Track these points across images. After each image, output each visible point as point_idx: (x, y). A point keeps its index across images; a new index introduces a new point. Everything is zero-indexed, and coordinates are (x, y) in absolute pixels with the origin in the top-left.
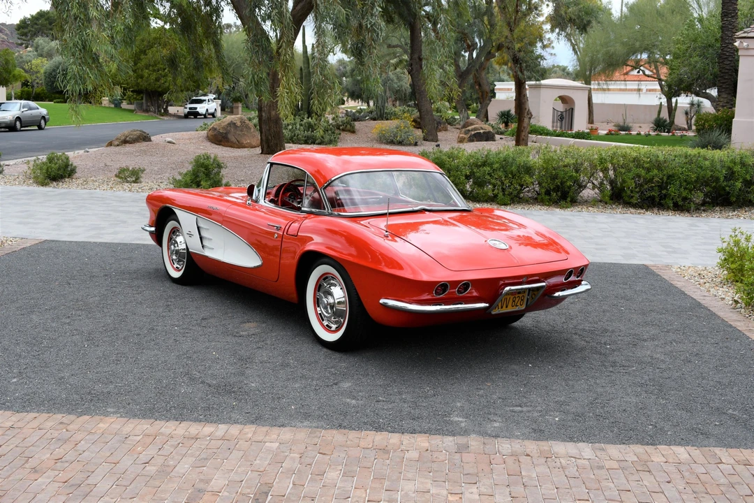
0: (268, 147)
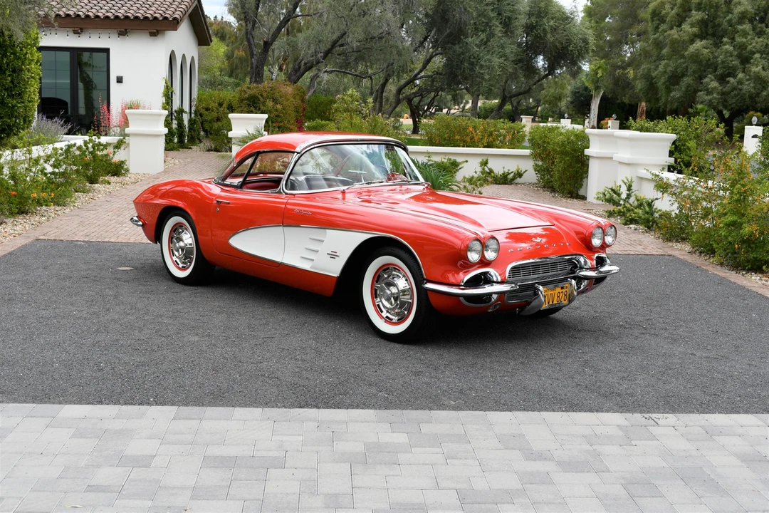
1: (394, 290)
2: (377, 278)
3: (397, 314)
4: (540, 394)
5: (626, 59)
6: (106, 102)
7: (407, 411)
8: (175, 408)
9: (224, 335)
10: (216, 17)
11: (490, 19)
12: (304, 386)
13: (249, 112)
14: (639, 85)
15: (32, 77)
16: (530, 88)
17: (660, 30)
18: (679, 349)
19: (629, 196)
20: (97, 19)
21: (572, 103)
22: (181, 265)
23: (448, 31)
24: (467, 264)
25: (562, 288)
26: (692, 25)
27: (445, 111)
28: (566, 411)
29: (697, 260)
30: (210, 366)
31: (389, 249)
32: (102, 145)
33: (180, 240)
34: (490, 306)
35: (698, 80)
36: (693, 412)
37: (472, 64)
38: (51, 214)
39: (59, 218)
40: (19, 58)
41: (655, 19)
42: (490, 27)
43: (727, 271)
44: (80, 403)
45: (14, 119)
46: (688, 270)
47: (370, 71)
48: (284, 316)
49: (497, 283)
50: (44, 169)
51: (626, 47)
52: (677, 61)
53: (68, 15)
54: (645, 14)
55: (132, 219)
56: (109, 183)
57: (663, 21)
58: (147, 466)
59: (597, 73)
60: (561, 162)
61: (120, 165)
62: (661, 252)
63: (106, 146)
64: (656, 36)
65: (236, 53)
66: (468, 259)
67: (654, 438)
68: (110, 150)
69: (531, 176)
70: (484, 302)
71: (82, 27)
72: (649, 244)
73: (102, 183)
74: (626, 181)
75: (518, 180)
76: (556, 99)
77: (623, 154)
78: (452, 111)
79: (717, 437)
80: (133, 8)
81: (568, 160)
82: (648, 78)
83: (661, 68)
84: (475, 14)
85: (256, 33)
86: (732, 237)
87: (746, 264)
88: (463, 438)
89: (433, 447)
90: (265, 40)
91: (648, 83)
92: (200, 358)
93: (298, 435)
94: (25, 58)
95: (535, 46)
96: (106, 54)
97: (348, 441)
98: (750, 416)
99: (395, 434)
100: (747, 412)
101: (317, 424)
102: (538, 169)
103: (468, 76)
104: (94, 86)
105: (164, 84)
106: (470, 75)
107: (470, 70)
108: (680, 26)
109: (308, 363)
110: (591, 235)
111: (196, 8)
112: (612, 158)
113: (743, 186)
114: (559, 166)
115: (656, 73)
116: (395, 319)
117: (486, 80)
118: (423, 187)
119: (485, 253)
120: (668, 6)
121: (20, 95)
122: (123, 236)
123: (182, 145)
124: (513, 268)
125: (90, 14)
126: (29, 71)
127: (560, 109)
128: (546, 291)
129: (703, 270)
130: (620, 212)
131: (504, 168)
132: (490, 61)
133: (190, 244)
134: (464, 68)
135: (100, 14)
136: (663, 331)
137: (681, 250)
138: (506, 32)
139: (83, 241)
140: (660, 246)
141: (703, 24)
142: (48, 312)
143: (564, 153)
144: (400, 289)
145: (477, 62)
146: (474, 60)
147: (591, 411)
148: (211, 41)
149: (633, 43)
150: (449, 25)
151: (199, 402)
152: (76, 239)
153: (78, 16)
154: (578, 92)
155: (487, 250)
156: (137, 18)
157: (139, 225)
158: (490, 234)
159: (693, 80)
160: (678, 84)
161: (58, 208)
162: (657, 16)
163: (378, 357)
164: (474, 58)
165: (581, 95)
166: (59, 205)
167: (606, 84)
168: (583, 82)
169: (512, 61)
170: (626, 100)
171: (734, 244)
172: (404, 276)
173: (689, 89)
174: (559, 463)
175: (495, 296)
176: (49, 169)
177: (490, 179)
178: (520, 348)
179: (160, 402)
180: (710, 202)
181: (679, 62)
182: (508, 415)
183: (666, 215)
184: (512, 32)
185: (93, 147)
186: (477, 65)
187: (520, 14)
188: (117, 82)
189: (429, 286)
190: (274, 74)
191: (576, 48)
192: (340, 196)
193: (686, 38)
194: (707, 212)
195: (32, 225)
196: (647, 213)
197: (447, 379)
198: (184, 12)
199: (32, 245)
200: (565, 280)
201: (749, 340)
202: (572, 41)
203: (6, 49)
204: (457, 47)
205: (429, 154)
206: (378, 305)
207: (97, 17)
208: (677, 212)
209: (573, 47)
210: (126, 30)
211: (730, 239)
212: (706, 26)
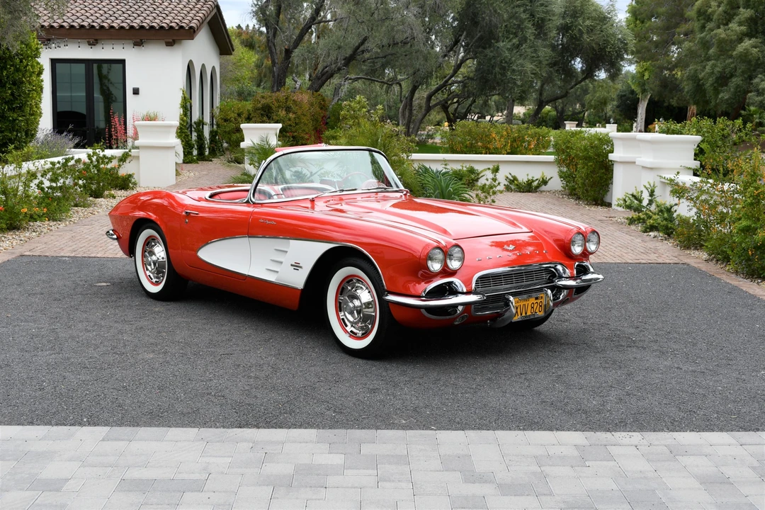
1: (357, 303)
2: (341, 290)
3: (362, 328)
4: (500, 412)
5: (674, 59)
6: (123, 115)
7: (353, 430)
8: (106, 429)
9: (181, 352)
10: (248, 26)
11: (522, 21)
12: (249, 405)
13: (261, 123)
14: (687, 87)
15: (34, 90)
16: (567, 92)
17: (707, 29)
18: (666, 363)
19: (651, 202)
20: (112, 30)
21: (618, 107)
22: (154, 280)
23: (479, 35)
24: (429, 274)
25: (537, 298)
26: (740, 24)
27: (488, 118)
28: (524, 429)
29: (714, 269)
30: (157, 383)
31: (352, 260)
32: (107, 158)
33: (152, 253)
34: (457, 317)
35: (748, 80)
36: (663, 430)
37: (504, 68)
38: (43, 230)
39: (51, 233)
40: (18, 70)
41: (700, 18)
42: (522, 30)
43: (741, 279)
44: (10, 424)
45: (15, 133)
46: (699, 279)
47: (399, 77)
48: (251, 331)
49: (463, 293)
50: (41, 183)
51: (674, 48)
52: (725, 61)
53: (82, 27)
54: (691, 13)
55: (108, 232)
56: (114, 197)
57: (709, 19)
58: (58, 490)
59: (644, 76)
60: (583, 168)
61: (128, 179)
62: (676, 260)
63: (110, 159)
64: (702, 35)
65: (265, 61)
66: (427, 268)
67: (611, 458)
68: (114, 163)
69: (556, 183)
70: (449, 314)
71: (95, 38)
72: (664, 251)
73: (107, 197)
74: (648, 186)
75: (543, 188)
76: (601, 103)
77: (645, 158)
78: (495, 118)
79: (681, 457)
80: (149, 18)
81: (591, 166)
82: (694, 78)
83: (708, 69)
84: (505, 16)
85: (278, 40)
86: (746, 243)
87: (761, 272)
88: (404, 460)
89: (368, 469)
90: (286, 47)
91: (695, 85)
92: (148, 376)
93: (229, 457)
94: (26, 71)
95: (572, 48)
96: (121, 65)
97: (278, 463)
98: (724, 434)
99: (332, 455)
100: (721, 430)
101: (251, 445)
102: (563, 176)
103: (500, 81)
104: (114, 99)
105: (182, 95)
106: (502, 81)
107: (501, 75)
108: (727, 24)
109: (261, 380)
110: (572, 242)
111: (215, 17)
112: (635, 163)
113: (757, 189)
114: (582, 171)
115: (703, 74)
116: (360, 333)
117: (518, 86)
118: (401, 194)
119: (448, 261)
120: (714, 4)
121: (21, 108)
122: (110, 251)
123: (201, 157)
124: (481, 278)
125: (105, 25)
126: (30, 83)
127: (606, 114)
128: (517, 302)
129: (716, 278)
130: (639, 219)
131: (528, 175)
132: (522, 66)
133: (163, 258)
134: (495, 73)
135: (114, 25)
136: (653, 344)
137: (697, 258)
138: (539, 34)
139: (68, 257)
140: (676, 254)
141: (752, 22)
142: (7, 330)
143: (587, 158)
144: (363, 302)
145: (509, 66)
146: (506, 65)
147: (551, 429)
148: (233, 50)
149: (679, 43)
150: (479, 29)
151: (135, 423)
152: (62, 254)
153: (93, 26)
154: (625, 96)
155: (451, 259)
156: (152, 27)
157: (114, 239)
158: (454, 242)
159: (742, 80)
160: (726, 85)
161: (52, 223)
162: (704, 15)
163: (337, 374)
164: (506, 62)
165: (628, 99)
166: (54, 220)
167: (651, 86)
168: (629, 86)
169: (547, 65)
170: (674, 102)
171: (747, 251)
172: (367, 288)
173: (738, 90)
174: (500, 486)
175: (460, 308)
176: (47, 184)
177: (513, 187)
178: (492, 363)
179: (93, 422)
180: (726, 206)
181: (727, 62)
182: (459, 434)
183: (684, 222)
184: (545, 34)
185: (98, 161)
186: (508, 70)
187: (554, 15)
188: (134, 94)
189: (391, 298)
190: (299, 83)
191: (614, 48)
192: (309, 205)
193: (734, 37)
194: (722, 217)
195: (21, 240)
196: (666, 219)
197: (404, 396)
198: (201, 21)
199: (15, 260)
200: (541, 290)
201: (745, 353)
202: (609, 42)
203: (6, 62)
204: (488, 51)
205: (445, 162)
206: (343, 319)
207: (112, 27)
208: (695, 218)
209: (610, 48)
210: (141, 40)
211: (743, 245)
212: (756, 23)
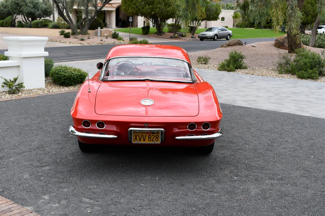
0: (291, 49)
